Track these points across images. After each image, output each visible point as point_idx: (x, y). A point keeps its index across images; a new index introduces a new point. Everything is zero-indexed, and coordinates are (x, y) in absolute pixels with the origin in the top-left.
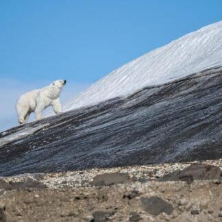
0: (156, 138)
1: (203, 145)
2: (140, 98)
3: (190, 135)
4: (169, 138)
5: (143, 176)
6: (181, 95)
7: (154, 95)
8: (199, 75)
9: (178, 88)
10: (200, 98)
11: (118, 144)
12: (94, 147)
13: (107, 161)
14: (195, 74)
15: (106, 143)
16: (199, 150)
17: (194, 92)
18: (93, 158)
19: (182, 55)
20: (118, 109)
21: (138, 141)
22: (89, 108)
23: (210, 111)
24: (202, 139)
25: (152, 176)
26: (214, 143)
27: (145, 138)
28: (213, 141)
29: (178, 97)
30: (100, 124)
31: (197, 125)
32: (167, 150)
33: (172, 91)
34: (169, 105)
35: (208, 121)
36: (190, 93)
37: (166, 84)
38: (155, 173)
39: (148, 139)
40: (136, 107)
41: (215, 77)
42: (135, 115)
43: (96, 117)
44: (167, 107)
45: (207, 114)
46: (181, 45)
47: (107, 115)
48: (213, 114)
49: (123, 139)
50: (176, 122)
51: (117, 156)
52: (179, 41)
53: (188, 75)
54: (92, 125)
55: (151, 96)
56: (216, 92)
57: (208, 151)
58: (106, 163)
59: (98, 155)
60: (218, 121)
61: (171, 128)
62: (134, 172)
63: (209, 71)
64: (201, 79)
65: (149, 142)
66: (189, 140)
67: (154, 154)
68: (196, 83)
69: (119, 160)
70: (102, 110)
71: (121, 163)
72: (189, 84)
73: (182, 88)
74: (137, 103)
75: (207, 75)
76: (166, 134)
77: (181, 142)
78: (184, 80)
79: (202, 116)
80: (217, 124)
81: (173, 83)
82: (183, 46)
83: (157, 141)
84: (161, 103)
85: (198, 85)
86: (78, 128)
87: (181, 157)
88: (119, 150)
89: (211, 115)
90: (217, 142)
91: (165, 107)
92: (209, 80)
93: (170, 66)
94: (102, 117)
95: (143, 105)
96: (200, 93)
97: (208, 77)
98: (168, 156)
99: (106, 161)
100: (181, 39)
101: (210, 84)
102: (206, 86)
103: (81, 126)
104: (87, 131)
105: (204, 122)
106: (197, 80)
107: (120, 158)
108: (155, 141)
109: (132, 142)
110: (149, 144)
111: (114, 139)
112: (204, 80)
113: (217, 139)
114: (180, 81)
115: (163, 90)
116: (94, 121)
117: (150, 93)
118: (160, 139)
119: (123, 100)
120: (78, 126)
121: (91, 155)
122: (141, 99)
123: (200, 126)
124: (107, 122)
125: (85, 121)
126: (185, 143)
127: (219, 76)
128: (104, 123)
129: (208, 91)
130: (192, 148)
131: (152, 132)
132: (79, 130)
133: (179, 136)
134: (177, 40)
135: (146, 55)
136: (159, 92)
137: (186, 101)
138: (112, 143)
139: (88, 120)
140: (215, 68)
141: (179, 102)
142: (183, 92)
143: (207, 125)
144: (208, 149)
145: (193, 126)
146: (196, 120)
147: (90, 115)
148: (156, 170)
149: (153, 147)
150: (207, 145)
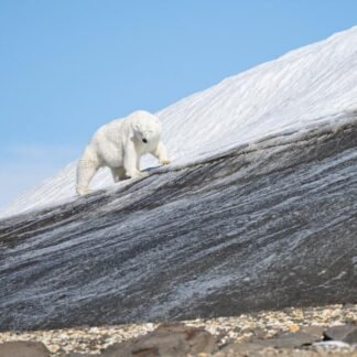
0: (137, 273)
1: (226, 288)
2: (139, 192)
3: (202, 268)
4: (163, 273)
5: (79, 349)
6: (216, 188)
7: (166, 186)
8: (253, 146)
9: (212, 174)
10: (249, 192)
11: (64, 283)
12: (17, 288)
13: (38, 318)
14: (248, 145)
15: (42, 281)
16: (217, 298)
17: (241, 181)
18: (11, 310)
19: (241, 107)
20: (94, 214)
21: (104, 279)
22: (45, 212)
23: (250, 220)
24: (227, 274)
25: (95, 349)
26: (247, 284)
27: (117, 272)
28: (247, 279)
29: (209, 190)
30: (52, 245)
31: (219, 247)
32: (155, 298)
33: (200, 179)
34: (189, 208)
35: (242, 239)
36: (233, 183)
37: (190, 166)
38: (103, 343)
39: (122, 274)
40: (129, 209)
41: (285, 151)
42: (123, 226)
43: (52, 229)
44: (185, 211)
45: (242, 225)
46: (239, 87)
47: (73, 226)
48: (253, 226)
49: (75, 274)
50: (181, 240)
51: (57, 309)
52: (237, 80)
53: (233, 146)
54: (39, 247)
55: (160, 189)
56: (282, 182)
57: (234, 299)
58: (34, 321)
59: (22, 306)
60: (260, 241)
61: (170, 253)
62: (63, 341)
63: (273, 140)
64: (256, 155)
65: (123, 280)
66: (201, 277)
67: (130, 304)
68: (247, 164)
69: (61, 315)
70: (67, 215)
71: (63, 321)
72: (234, 165)
73: (220, 174)
74: (132, 201)
75: (269, 147)
76: (158, 266)
77: (185, 280)
78: (225, 157)
79: (232, 229)
80: (258, 246)
81: (204, 163)
82: (243, 88)
83: (138, 279)
84: (175, 203)
85: (250, 167)
86: (12, 251)
87: (181, 311)
88: (64, 296)
89: (249, 229)
90: (253, 281)
91: (181, 210)
92: (271, 158)
93: (218, 128)
94: (62, 230)
95: (143, 207)
96: (251, 183)
97: (271, 152)
98: (155, 308)
99: (36, 317)
100: (242, 74)
101: (272, 166)
102: (264, 170)
103: (19, 247)
104: (25, 256)
105: (234, 241)
106: (248, 157)
107: (63, 311)
108: (135, 278)
109: (91, 279)
110: (123, 283)
111: (57, 274)
112: (261, 157)
113: (255, 276)
114: (218, 159)
115: (183, 177)
116: (44, 237)
117: (159, 182)
118: (144, 275)
119: (109, 197)
120: (13, 247)
121: (8, 306)
122: (140, 195)
123: (225, 250)
124: (68, 239)
125: (29, 236)
126: (192, 282)
127: (291, 149)
128: (61, 241)
129: (267, 179)
130: (203, 293)
131: (133, 261)
132: (12, 254)
133: (184, 267)
134: (234, 78)
135: (172, 108)
136: (175, 181)
137: (223, 200)
138: (53, 282)
139: (35, 234)
140: (285, 135)
141: (209, 202)
142: (219, 182)
143: (239, 246)
144: (235, 295)
145: (212, 250)
146: (220, 237)
147: (42, 226)
148: (106, 336)
149: (129, 291)
150: (233, 287)
